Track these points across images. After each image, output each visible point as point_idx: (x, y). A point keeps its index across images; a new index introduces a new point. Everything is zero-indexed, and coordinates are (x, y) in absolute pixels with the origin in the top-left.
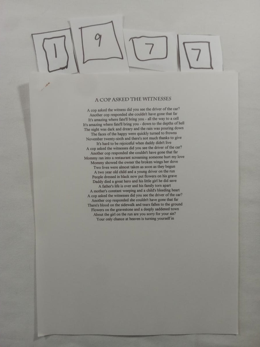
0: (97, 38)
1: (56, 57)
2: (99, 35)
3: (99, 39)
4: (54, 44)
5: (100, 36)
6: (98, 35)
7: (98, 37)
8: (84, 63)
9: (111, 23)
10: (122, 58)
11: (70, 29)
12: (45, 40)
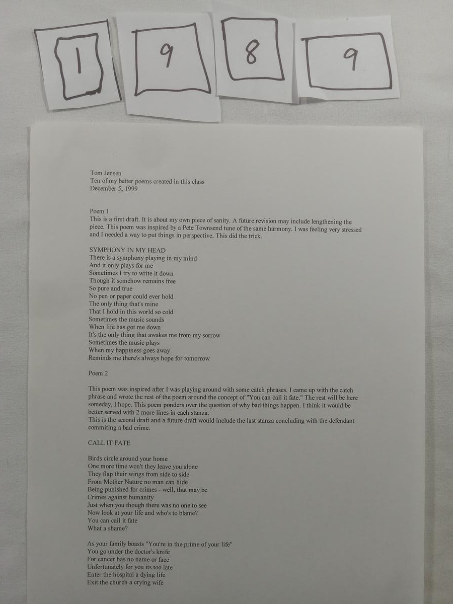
0: (163, 52)
1: (80, 72)
2: (169, 46)
3: (169, 54)
4: (77, 49)
5: (171, 49)
6: (167, 46)
7: (166, 49)
8: (136, 94)
9: (193, 27)
10: (210, 92)
11: (107, 21)
12: (60, 41)
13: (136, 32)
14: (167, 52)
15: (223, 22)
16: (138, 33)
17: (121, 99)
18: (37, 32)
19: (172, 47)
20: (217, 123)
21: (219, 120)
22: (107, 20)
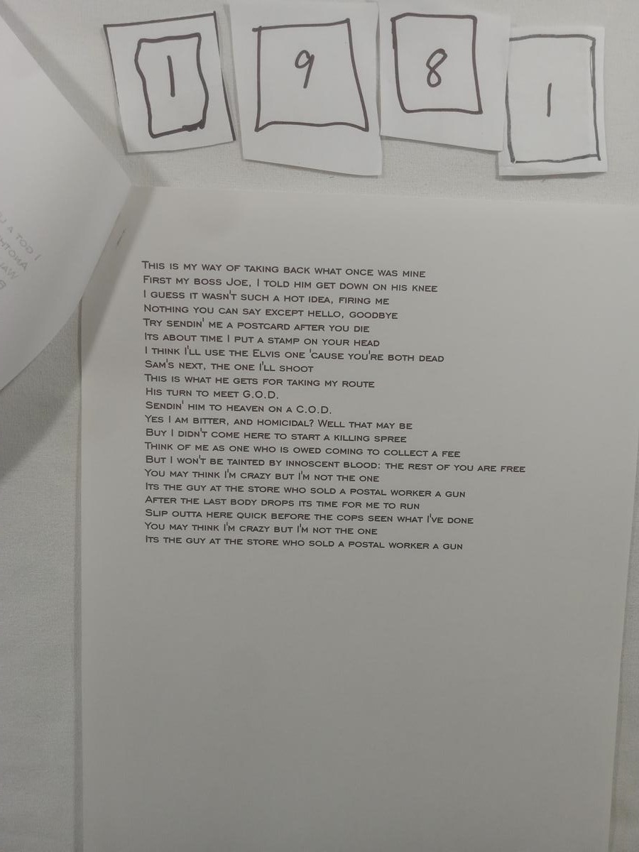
0: (300, 63)
1: (173, 94)
2: (307, 54)
3: (307, 68)
4: (169, 58)
5: (311, 59)
6: (304, 54)
7: (303, 59)
8: (257, 129)
9: (346, 25)
10: (366, 129)
11: (214, 14)
12: (143, 45)
13: (259, 30)
14: (307, 63)
15: (394, 20)
16: (263, 32)
17: (234, 139)
18: (108, 29)
19: (313, 56)
20: (376, 177)
21: (379, 173)
22: (215, 12)
